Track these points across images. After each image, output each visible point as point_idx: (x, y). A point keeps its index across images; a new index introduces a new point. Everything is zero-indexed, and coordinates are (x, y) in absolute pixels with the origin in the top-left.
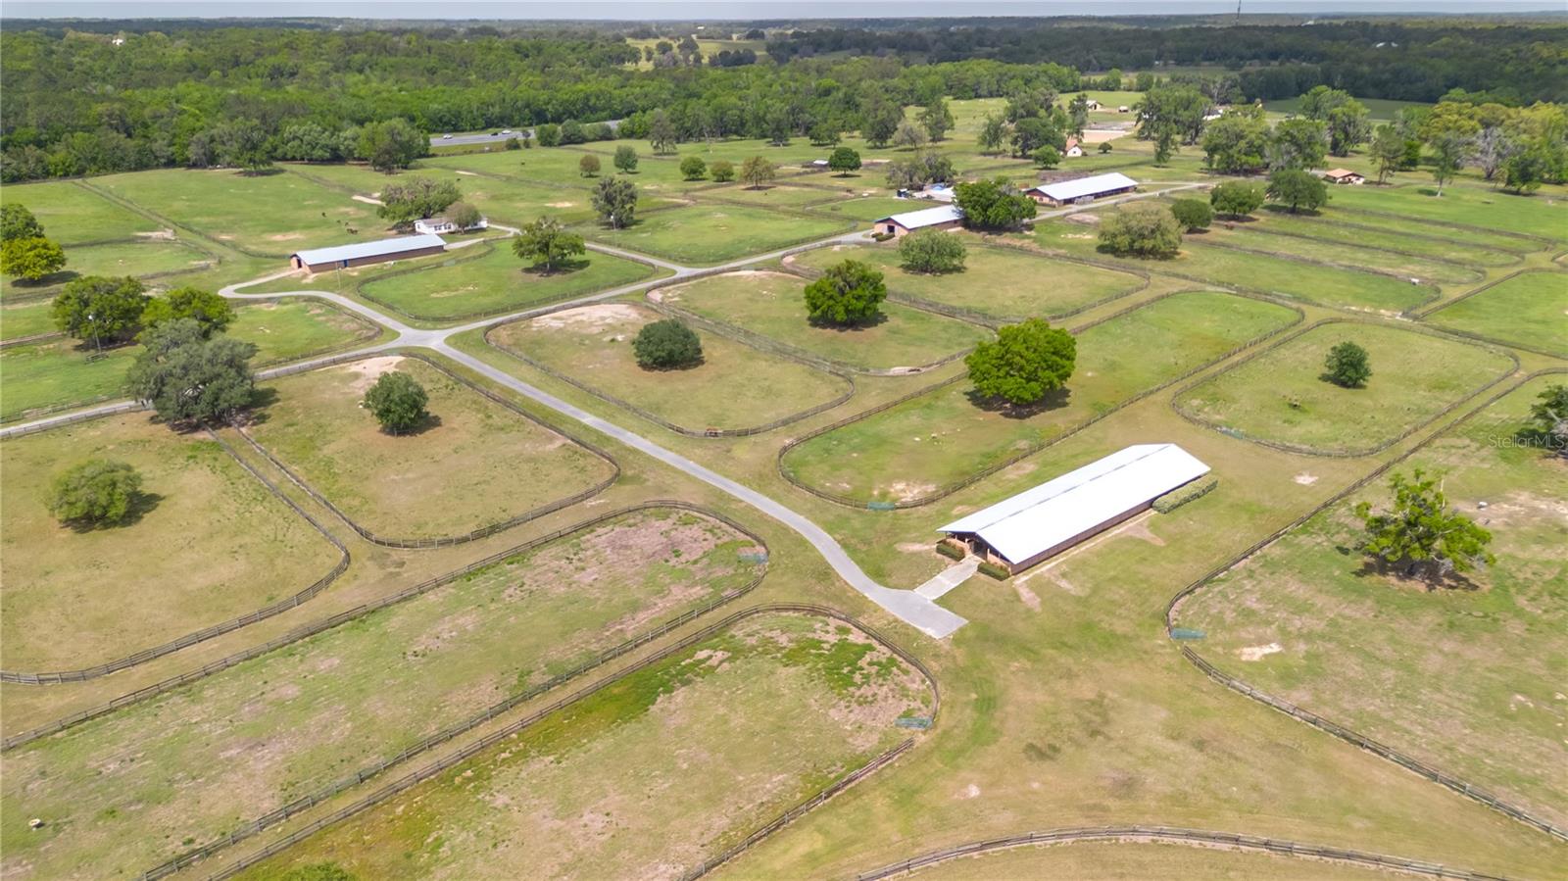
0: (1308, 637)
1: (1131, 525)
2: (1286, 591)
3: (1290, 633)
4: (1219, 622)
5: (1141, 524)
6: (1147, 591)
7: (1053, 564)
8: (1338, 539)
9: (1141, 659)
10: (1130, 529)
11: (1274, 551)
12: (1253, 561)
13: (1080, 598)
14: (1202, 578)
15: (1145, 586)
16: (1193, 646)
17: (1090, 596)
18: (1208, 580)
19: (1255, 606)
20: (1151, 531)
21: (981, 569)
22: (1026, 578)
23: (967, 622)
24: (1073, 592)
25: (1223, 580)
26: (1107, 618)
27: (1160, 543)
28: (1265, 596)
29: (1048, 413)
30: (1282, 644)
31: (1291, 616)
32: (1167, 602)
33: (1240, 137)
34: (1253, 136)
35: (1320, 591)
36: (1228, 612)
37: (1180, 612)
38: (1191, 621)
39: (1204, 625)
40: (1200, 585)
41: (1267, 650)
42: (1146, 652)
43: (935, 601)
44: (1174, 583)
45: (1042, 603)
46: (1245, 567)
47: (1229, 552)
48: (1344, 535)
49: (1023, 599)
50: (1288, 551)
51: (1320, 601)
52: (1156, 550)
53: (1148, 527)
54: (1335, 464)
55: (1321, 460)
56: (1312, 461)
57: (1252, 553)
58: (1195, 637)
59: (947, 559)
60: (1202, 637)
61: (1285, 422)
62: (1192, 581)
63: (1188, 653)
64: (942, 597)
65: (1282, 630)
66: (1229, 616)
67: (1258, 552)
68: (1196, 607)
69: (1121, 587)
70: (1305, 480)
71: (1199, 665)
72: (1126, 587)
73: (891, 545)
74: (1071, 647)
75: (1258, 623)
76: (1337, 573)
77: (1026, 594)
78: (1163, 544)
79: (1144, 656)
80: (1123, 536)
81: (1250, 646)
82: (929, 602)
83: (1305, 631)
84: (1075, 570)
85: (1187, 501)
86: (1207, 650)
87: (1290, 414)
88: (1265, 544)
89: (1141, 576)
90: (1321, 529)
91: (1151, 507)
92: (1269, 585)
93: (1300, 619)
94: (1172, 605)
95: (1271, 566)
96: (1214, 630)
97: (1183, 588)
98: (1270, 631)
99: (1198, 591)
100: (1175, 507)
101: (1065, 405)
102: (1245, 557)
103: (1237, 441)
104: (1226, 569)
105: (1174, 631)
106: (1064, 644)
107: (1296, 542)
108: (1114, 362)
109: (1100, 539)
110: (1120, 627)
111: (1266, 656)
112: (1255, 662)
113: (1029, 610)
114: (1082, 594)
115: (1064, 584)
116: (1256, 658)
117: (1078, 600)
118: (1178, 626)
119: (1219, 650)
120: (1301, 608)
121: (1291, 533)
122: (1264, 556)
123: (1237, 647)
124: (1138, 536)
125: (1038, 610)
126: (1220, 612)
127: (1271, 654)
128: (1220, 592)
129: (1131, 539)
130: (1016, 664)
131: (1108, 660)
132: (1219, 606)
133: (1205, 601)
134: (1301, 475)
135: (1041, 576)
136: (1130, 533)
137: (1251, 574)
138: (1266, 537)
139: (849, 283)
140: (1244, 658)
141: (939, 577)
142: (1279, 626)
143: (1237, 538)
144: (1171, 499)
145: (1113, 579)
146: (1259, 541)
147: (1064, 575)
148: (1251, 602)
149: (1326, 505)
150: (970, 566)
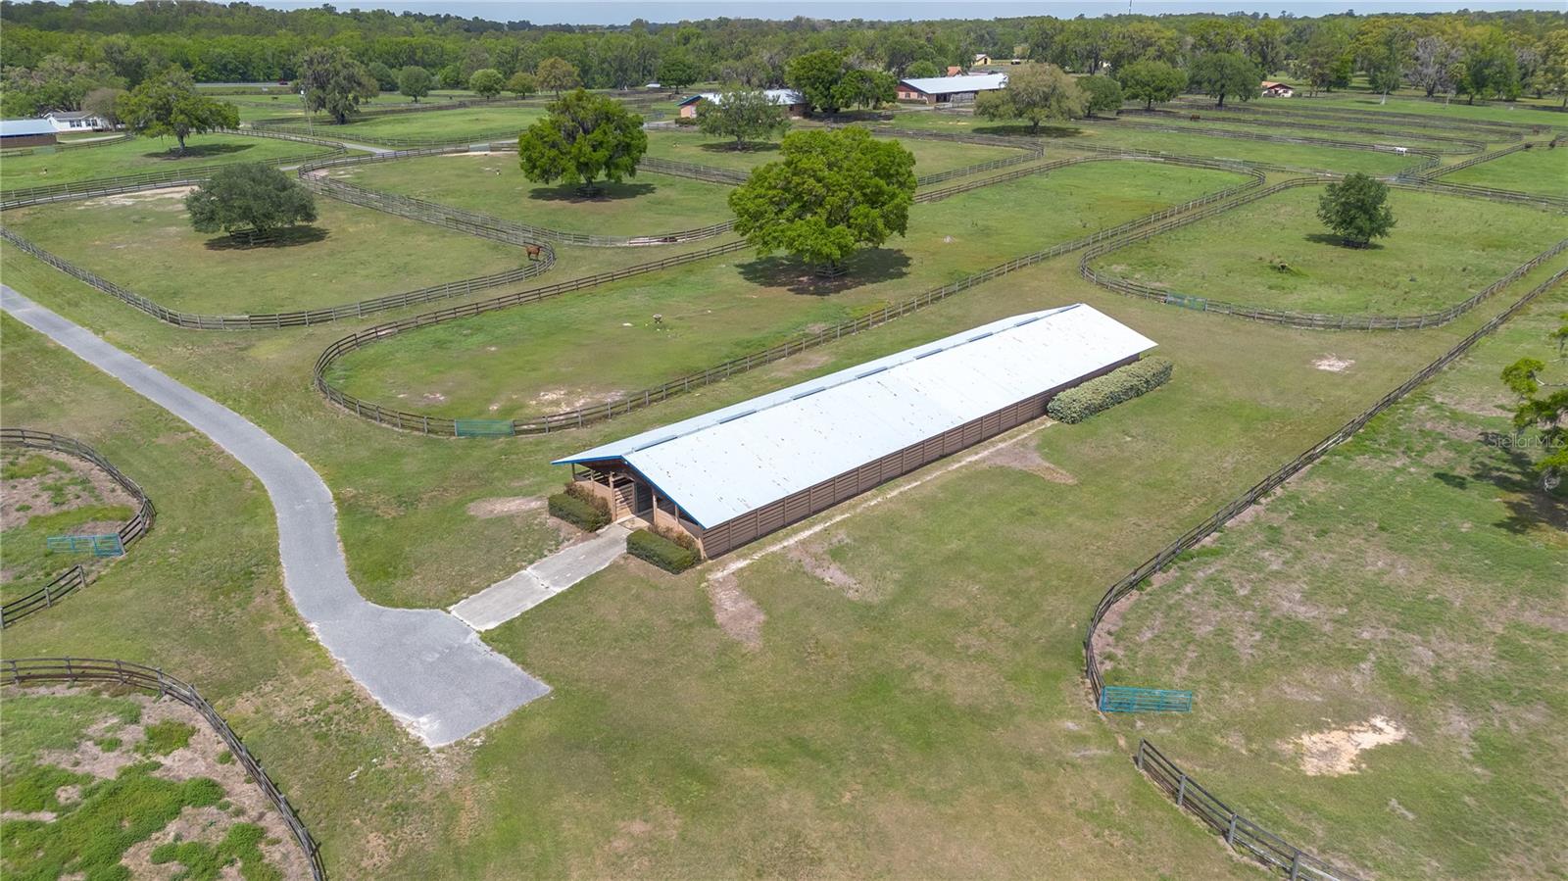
0: (1467, 692)
1: (1001, 445)
2: (1369, 572)
3: (1414, 681)
4: (1220, 655)
5: (1023, 444)
6: (1035, 585)
7: (817, 528)
8: (1439, 458)
9: (1018, 786)
10: (999, 453)
11: (1313, 486)
12: (1271, 509)
13: (869, 607)
14: (1164, 549)
15: (1031, 571)
16: (1161, 733)
17: (894, 602)
18: (1179, 553)
19: (1304, 613)
20: (1046, 457)
21: (636, 546)
22: (742, 564)
23: (544, 688)
24: (851, 594)
25: (1214, 553)
26: (930, 661)
27: (1064, 477)
28: (1322, 586)
29: (870, 287)
30: (1397, 716)
31: (1400, 636)
32: (1086, 611)
33: (1147, 44)
34: (1163, 41)
35: (1445, 569)
36: (1240, 632)
37: (1118, 637)
38: (1150, 661)
39: (1184, 670)
40: (1162, 564)
41: (1368, 740)
42: (1030, 761)
43: (487, 637)
44: (1100, 562)
45: (768, 628)
46: (1256, 522)
47: (1215, 492)
48: (1444, 453)
49: (720, 618)
50: (1339, 486)
51: (1456, 592)
52: (1058, 493)
53: (1038, 448)
54: (1378, 340)
55: (1350, 335)
56: (1333, 337)
57: (1265, 492)
58: (1164, 706)
59: (566, 527)
60: (1184, 707)
61: (1270, 288)
62: (1142, 557)
63: (1148, 756)
64: (509, 626)
65: (1391, 675)
66: (1246, 641)
67: (1278, 491)
68: (1159, 619)
69: (973, 577)
70: (1330, 365)
71: (1188, 802)
72: (984, 575)
73: (460, 504)
74: (816, 755)
75: (1325, 661)
76: (1466, 527)
77: (729, 604)
78: (1070, 482)
79: (1027, 775)
80: (985, 466)
81: (1318, 727)
82: (474, 637)
83: (1451, 675)
84: (866, 540)
85: (1116, 399)
86: (1201, 745)
87: (1276, 278)
88: (1288, 475)
89: (1020, 550)
90: (1393, 443)
91: (1045, 412)
92: (1322, 558)
93: (1426, 643)
94: (1097, 618)
95: (1317, 518)
96: (1214, 684)
97: (1125, 573)
98: (1360, 679)
99: (1158, 579)
100: (1094, 410)
101: (902, 275)
102: (1254, 501)
103: (1198, 315)
104: (1215, 527)
105: (1109, 690)
106: (801, 745)
107: (1352, 467)
108: (987, 228)
109: (934, 475)
110: (964, 685)
111: (1367, 755)
112: (1343, 779)
113: (727, 647)
114: (876, 600)
115: (834, 575)
116: (1343, 766)
117: (868, 616)
118: (1117, 676)
119: (1235, 741)
120: (1420, 615)
121: (1334, 453)
122: (1293, 497)
123: (1282, 733)
124: (1017, 465)
125: (754, 645)
126: (1220, 632)
127: (1381, 750)
128: (1211, 579)
129: (1003, 472)
130: (638, 827)
131: (919, 795)
132: (1216, 616)
133: (1179, 605)
134: (1321, 357)
135: (781, 557)
136: (999, 461)
137: (1274, 538)
138: (1287, 460)
139: (582, 125)
140: (1311, 768)
141: (529, 571)
142: (1379, 663)
143: (1228, 463)
144: (1083, 392)
145: (956, 559)
146: (1274, 471)
147: (837, 554)
148: (1291, 602)
149: (1390, 401)
150: (614, 542)
